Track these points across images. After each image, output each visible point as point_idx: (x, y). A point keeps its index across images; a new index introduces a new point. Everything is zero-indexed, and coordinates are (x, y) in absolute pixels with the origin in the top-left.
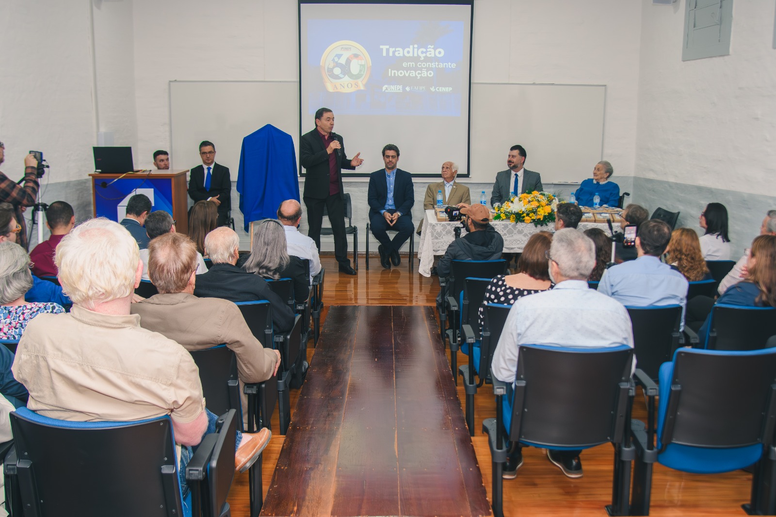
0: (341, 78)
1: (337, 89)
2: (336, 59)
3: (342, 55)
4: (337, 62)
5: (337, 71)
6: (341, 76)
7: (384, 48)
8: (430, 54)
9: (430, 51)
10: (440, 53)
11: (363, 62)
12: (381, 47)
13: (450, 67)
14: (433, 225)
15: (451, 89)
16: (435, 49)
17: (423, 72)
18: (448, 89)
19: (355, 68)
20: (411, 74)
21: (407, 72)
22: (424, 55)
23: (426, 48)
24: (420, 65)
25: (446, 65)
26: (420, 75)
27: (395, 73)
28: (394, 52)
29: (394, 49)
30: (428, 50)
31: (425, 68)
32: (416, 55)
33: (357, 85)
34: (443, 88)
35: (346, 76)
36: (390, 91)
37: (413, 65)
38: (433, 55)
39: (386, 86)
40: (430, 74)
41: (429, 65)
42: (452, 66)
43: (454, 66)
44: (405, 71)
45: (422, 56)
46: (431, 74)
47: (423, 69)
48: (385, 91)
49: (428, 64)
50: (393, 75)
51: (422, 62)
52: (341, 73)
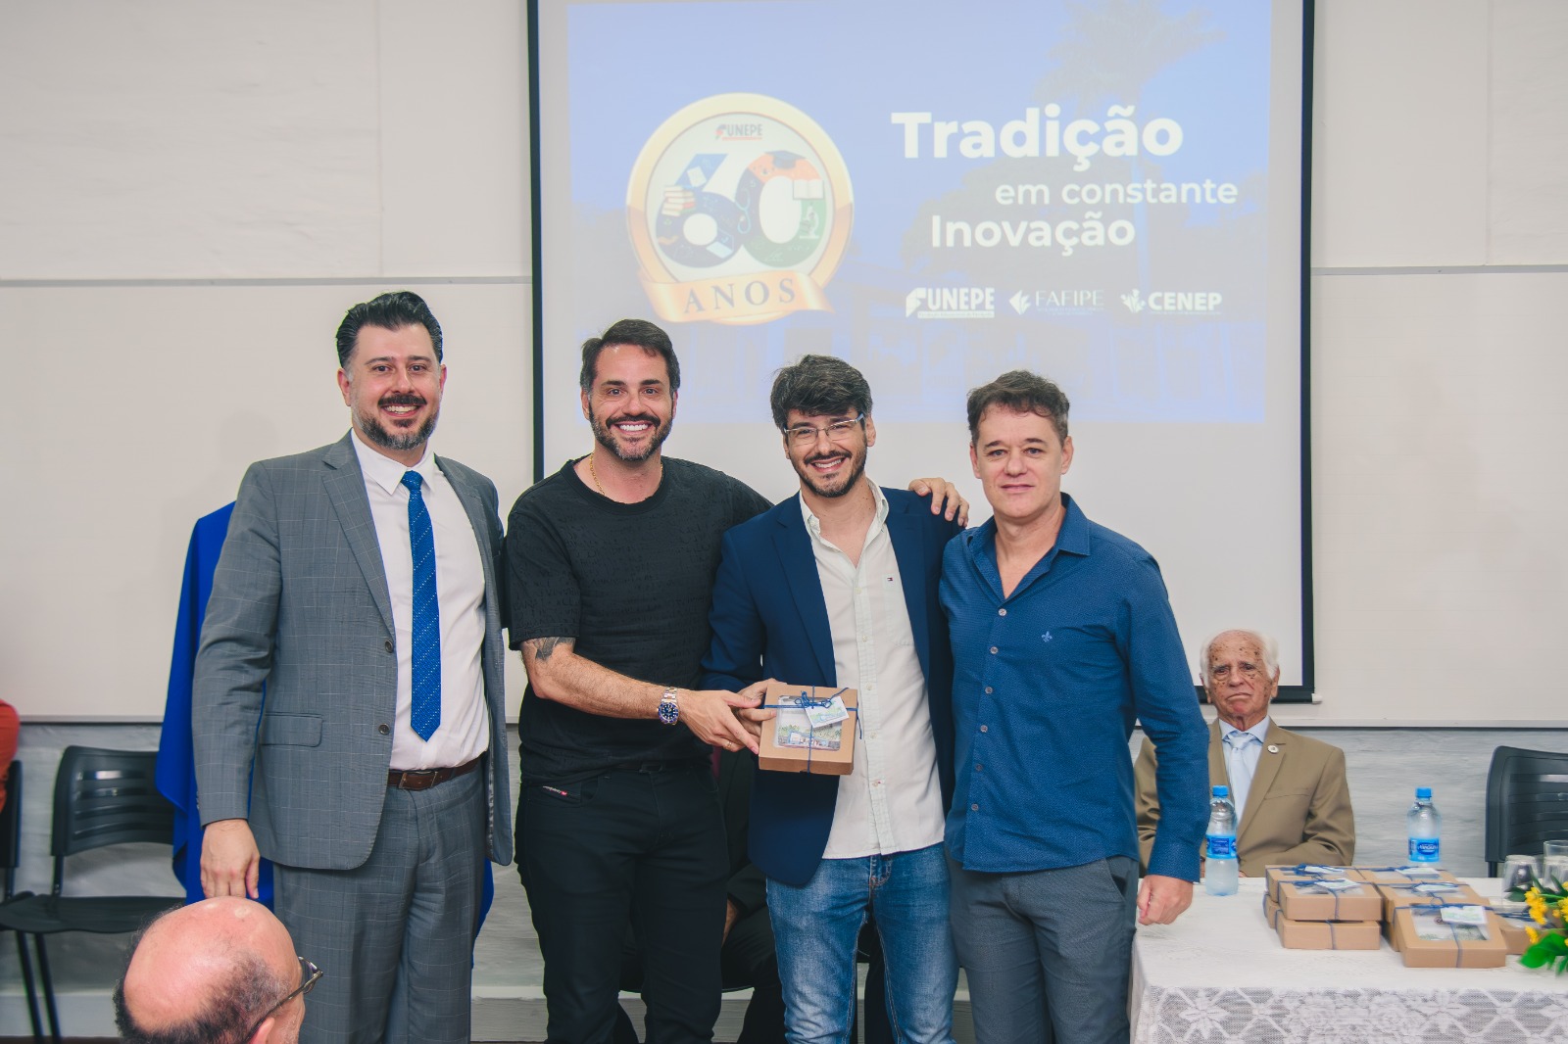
0: (715, 261)
1: (700, 308)
2: (696, 177)
3: (723, 156)
4: (698, 192)
5: (701, 229)
6: (720, 250)
7: (910, 121)
8: (1120, 144)
9: (1119, 132)
10: (1163, 137)
11: (815, 189)
12: (897, 118)
13: (1211, 200)
14: (1171, 997)
15: (1215, 299)
16: (1140, 121)
17: (1086, 225)
18: (1203, 302)
19: (779, 217)
20: (1032, 240)
21: (1015, 230)
22: (1092, 148)
23: (1101, 118)
24: (1072, 194)
25: (1191, 192)
26: (1075, 241)
27: (959, 234)
28: (954, 140)
29: (953, 127)
30: (1110, 126)
31: (1094, 208)
32: (1052, 151)
33: (789, 290)
34: (1181, 296)
35: (742, 250)
36: (939, 315)
37: (1040, 193)
38: (1131, 149)
39: (920, 292)
40: (1121, 233)
41: (1115, 193)
42: (1221, 193)
43: (1228, 193)
44: (1006, 225)
45: (1084, 154)
46: (1124, 233)
47: (1089, 214)
48: (914, 314)
49: (1109, 188)
50: (950, 242)
51: (1082, 179)
52: (719, 238)
